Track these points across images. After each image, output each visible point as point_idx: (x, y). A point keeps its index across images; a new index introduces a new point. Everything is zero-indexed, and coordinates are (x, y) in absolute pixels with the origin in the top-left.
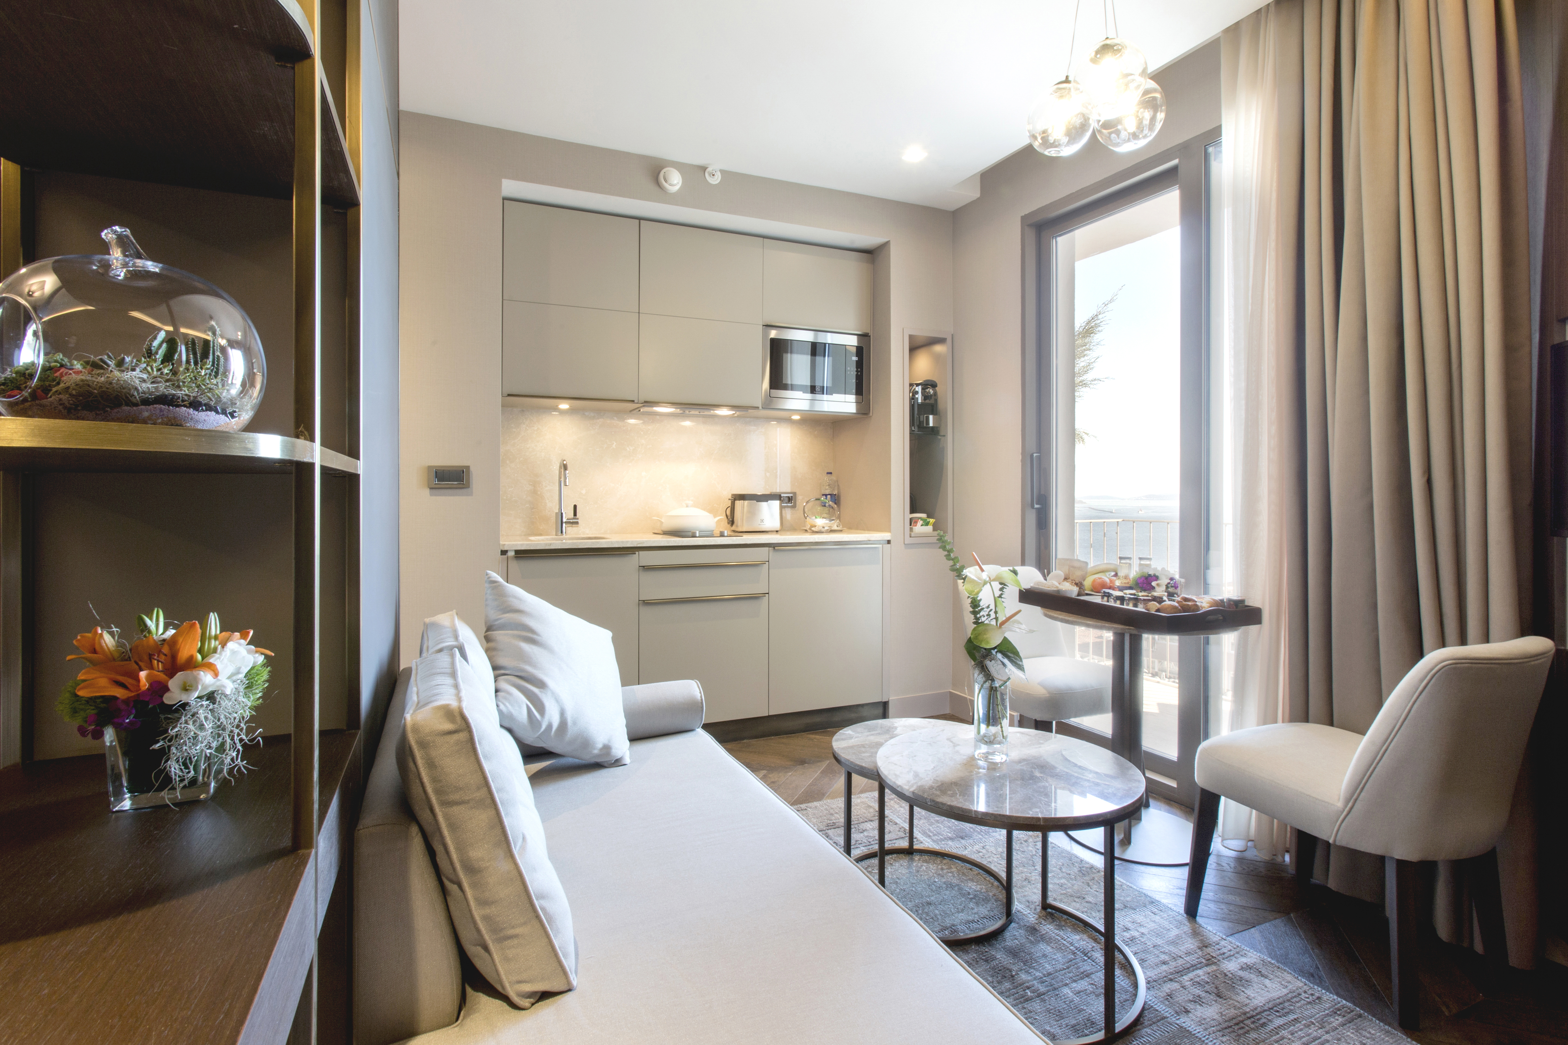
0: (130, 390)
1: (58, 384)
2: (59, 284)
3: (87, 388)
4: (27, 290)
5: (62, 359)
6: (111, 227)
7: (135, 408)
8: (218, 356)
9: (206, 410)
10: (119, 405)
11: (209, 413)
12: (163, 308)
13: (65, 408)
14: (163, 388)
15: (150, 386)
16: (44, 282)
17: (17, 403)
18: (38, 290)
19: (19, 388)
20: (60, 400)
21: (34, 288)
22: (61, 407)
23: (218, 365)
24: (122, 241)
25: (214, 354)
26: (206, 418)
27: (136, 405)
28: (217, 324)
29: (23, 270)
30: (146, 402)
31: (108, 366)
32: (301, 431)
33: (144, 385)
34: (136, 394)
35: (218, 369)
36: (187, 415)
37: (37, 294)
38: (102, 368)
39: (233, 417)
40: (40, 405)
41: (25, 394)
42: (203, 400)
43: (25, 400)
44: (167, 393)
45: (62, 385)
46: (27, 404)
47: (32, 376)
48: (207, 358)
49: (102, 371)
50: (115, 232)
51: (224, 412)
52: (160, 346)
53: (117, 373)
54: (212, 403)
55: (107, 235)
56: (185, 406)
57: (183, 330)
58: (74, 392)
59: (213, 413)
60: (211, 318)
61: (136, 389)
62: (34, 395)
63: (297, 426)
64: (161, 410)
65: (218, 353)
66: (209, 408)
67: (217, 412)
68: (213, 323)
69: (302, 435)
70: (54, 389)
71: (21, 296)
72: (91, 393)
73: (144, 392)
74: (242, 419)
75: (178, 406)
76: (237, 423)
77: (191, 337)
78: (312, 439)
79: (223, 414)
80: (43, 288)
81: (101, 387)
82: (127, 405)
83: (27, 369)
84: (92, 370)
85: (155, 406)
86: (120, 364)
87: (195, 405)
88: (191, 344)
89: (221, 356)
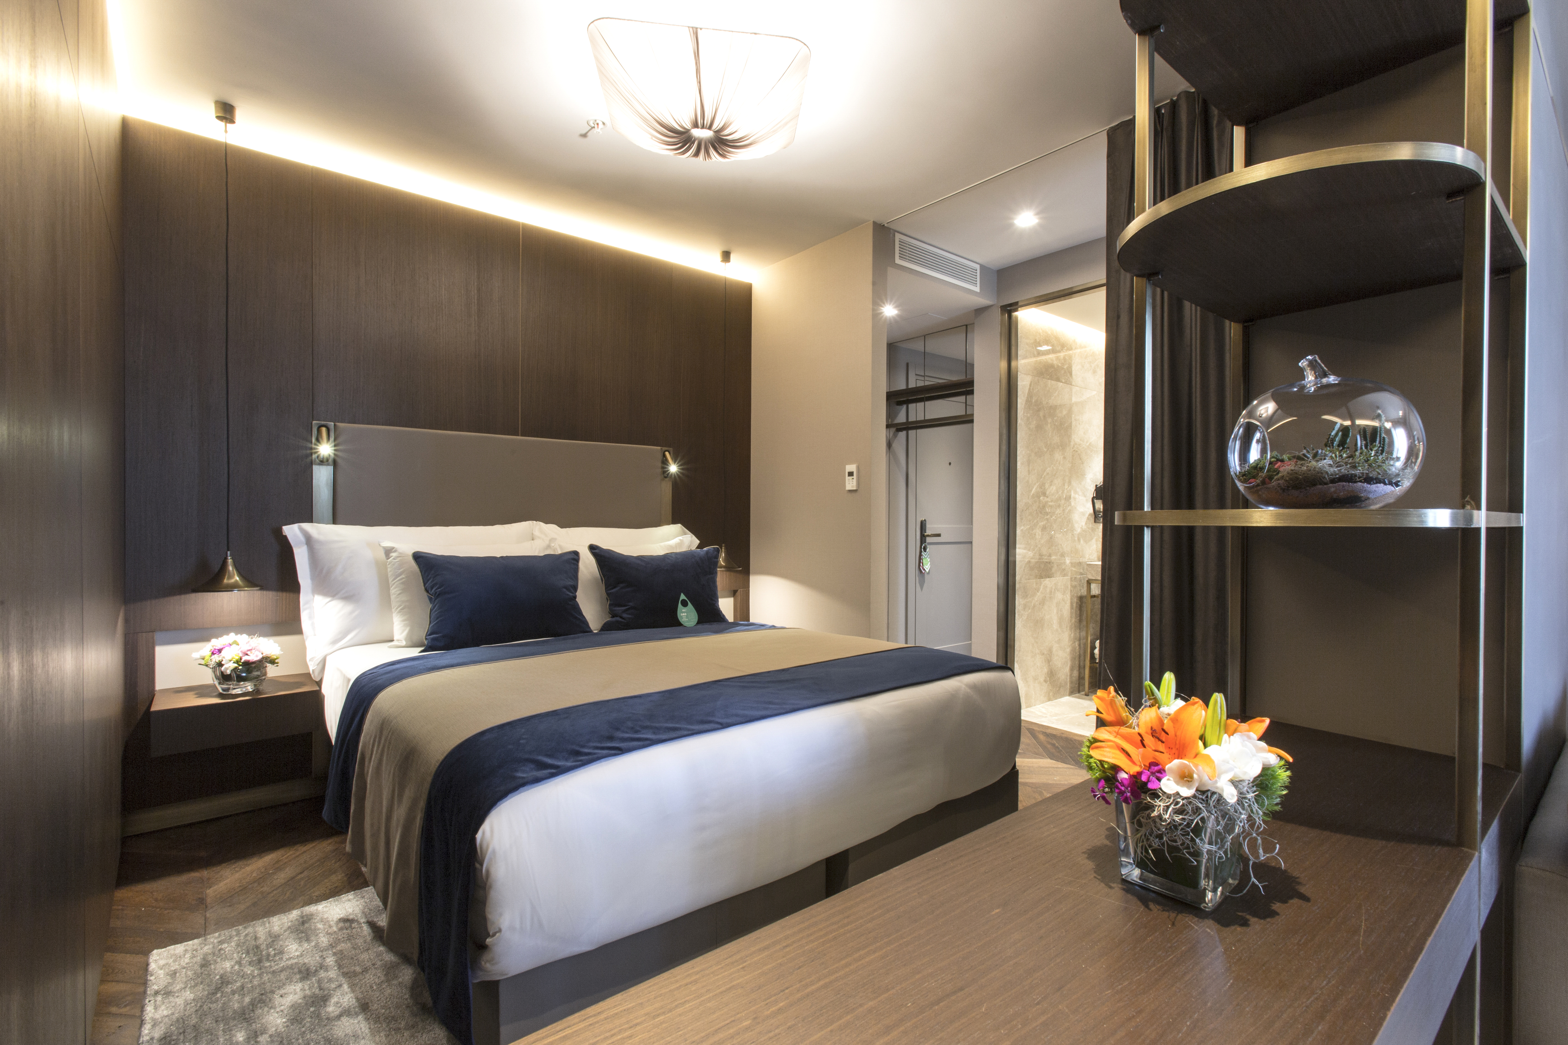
0: (1322, 473)
1: (1278, 474)
2: (1277, 407)
3: (1296, 475)
4: (1258, 414)
5: (1277, 455)
6: (1305, 357)
7: (1325, 486)
8: (1384, 438)
9: (1377, 483)
10: (1315, 485)
11: (1379, 485)
12: (1344, 409)
13: (1281, 489)
14: (1344, 470)
15: (1336, 470)
16: (1267, 408)
17: (1253, 487)
18: (1265, 413)
19: (1254, 477)
20: (1279, 484)
21: (1262, 412)
22: (1279, 489)
23: (1384, 445)
24: (1312, 365)
25: (1380, 436)
26: (1376, 489)
27: (1326, 484)
28: (1382, 412)
29: (1255, 402)
30: (1333, 481)
31: (1308, 458)
32: (1467, 501)
33: (1332, 470)
34: (1326, 476)
35: (1383, 448)
36: (1362, 488)
37: (1264, 416)
38: (1303, 460)
39: (1397, 485)
40: (1267, 488)
41: (1258, 481)
42: (1373, 474)
43: (1258, 485)
44: (1347, 473)
45: (1280, 475)
46: (1259, 488)
47: (1262, 469)
48: (1375, 441)
49: (1303, 462)
50: (1307, 360)
51: (1391, 483)
52: (1337, 434)
53: (1314, 463)
54: (1380, 476)
55: (1303, 363)
56: (1361, 481)
57: (1359, 422)
58: (1287, 479)
59: (1382, 485)
60: (1378, 408)
61: (1327, 473)
62: (1263, 482)
63: (1464, 496)
64: (1343, 486)
65: (1383, 435)
66: (1379, 481)
67: (1385, 484)
68: (1379, 411)
69: (1468, 504)
70: (1276, 477)
71: (1254, 419)
72: (1297, 478)
73: (1332, 475)
74: (1404, 486)
75: (1356, 482)
76: (1400, 490)
77: (1362, 427)
78: (1479, 508)
79: (1389, 484)
80: (1267, 411)
81: (1304, 474)
82: (1321, 484)
83: (1258, 465)
84: (1297, 462)
85: (1339, 483)
86: (1315, 455)
87: (1369, 480)
88: (1363, 431)
89: (1385, 437)
